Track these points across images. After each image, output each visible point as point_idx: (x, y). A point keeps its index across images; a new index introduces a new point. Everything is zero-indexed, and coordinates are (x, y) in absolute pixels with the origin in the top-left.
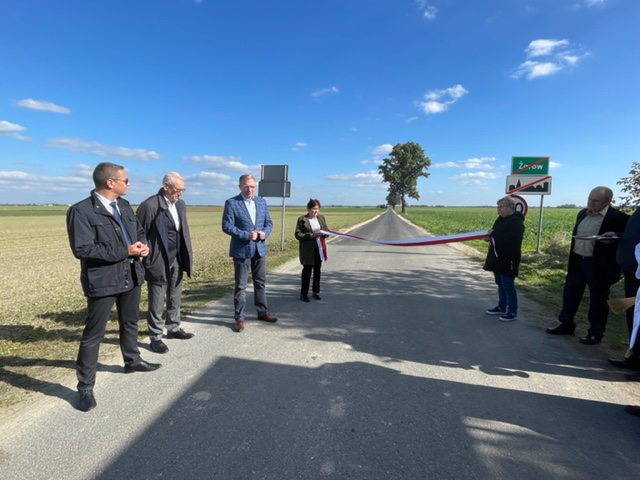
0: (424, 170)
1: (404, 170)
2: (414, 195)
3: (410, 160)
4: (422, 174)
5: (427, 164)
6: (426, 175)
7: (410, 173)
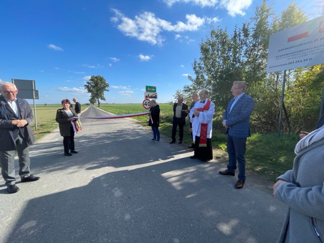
0: (106, 88)
1: (97, 88)
2: (103, 99)
3: (100, 83)
4: (106, 90)
5: (108, 86)
6: (108, 91)
7: (101, 89)
